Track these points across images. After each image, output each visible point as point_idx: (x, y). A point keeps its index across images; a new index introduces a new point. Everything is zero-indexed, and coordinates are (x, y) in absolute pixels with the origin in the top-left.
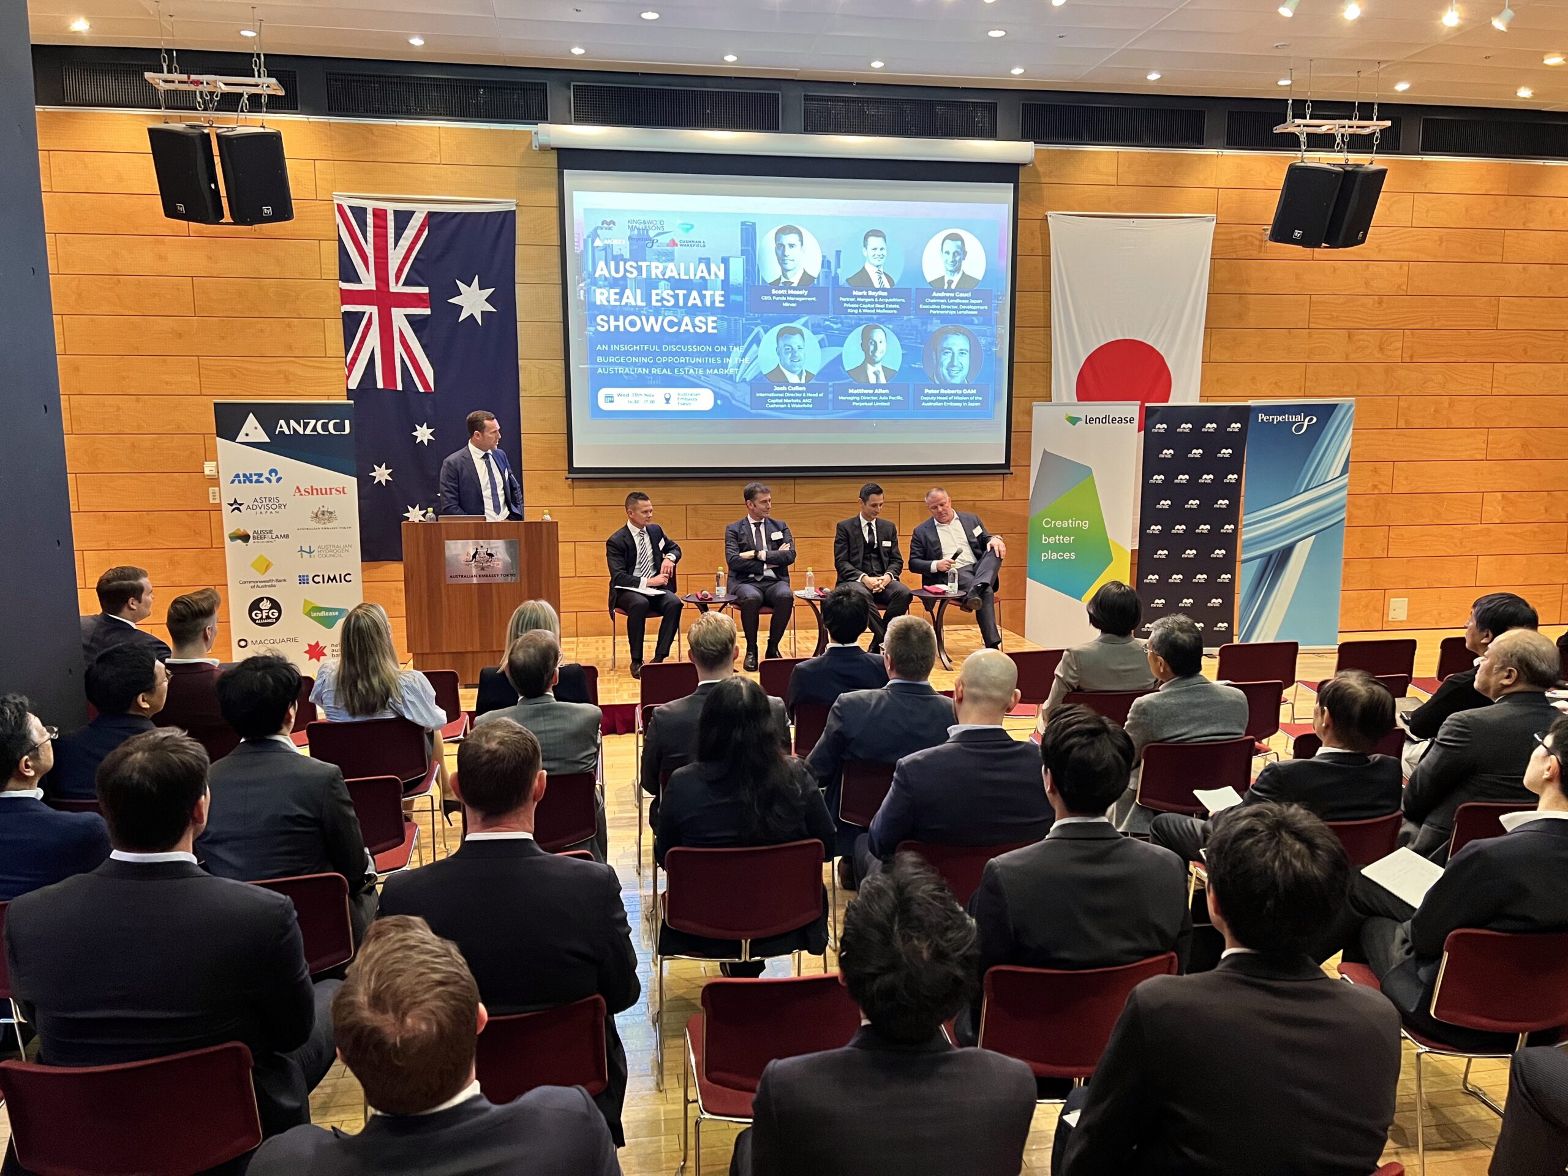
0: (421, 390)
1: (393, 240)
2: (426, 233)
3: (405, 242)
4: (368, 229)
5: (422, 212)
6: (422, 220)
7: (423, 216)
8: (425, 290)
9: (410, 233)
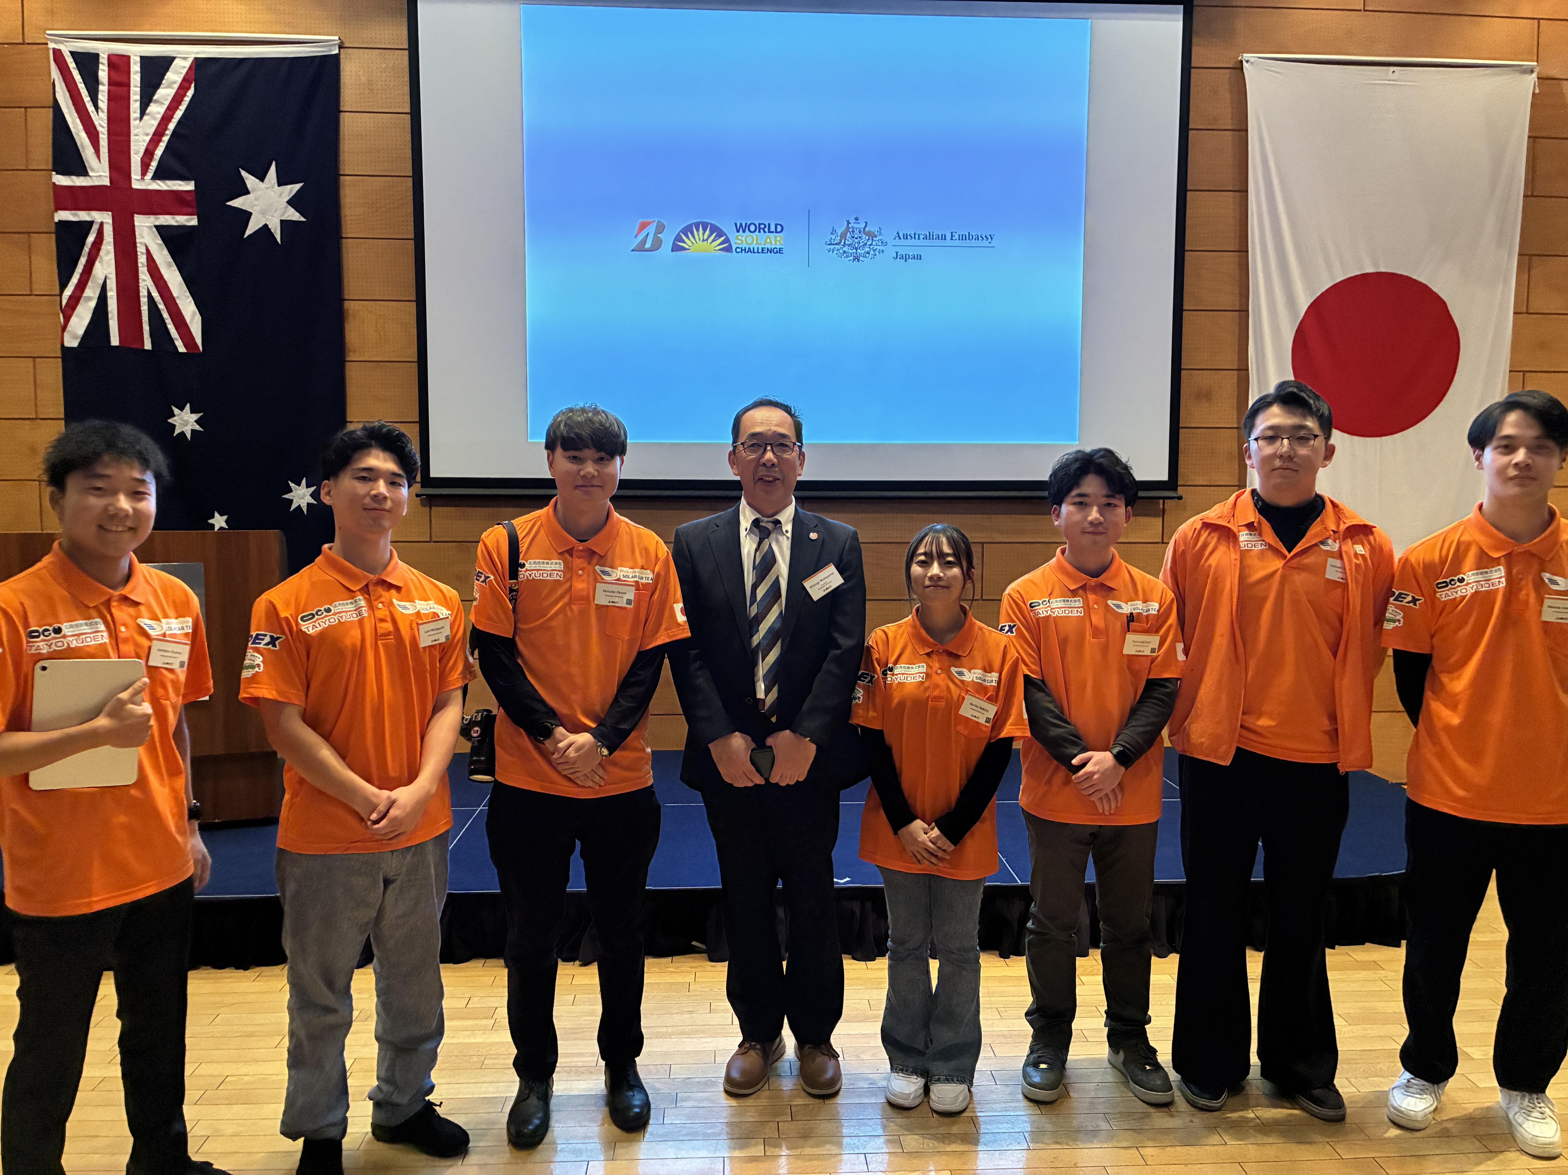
0: (182, 349)
1: (138, 104)
2: (190, 93)
3: (157, 110)
4: (101, 87)
5: (185, 59)
6: (184, 71)
7: (187, 64)
8: (189, 186)
9: (165, 93)
